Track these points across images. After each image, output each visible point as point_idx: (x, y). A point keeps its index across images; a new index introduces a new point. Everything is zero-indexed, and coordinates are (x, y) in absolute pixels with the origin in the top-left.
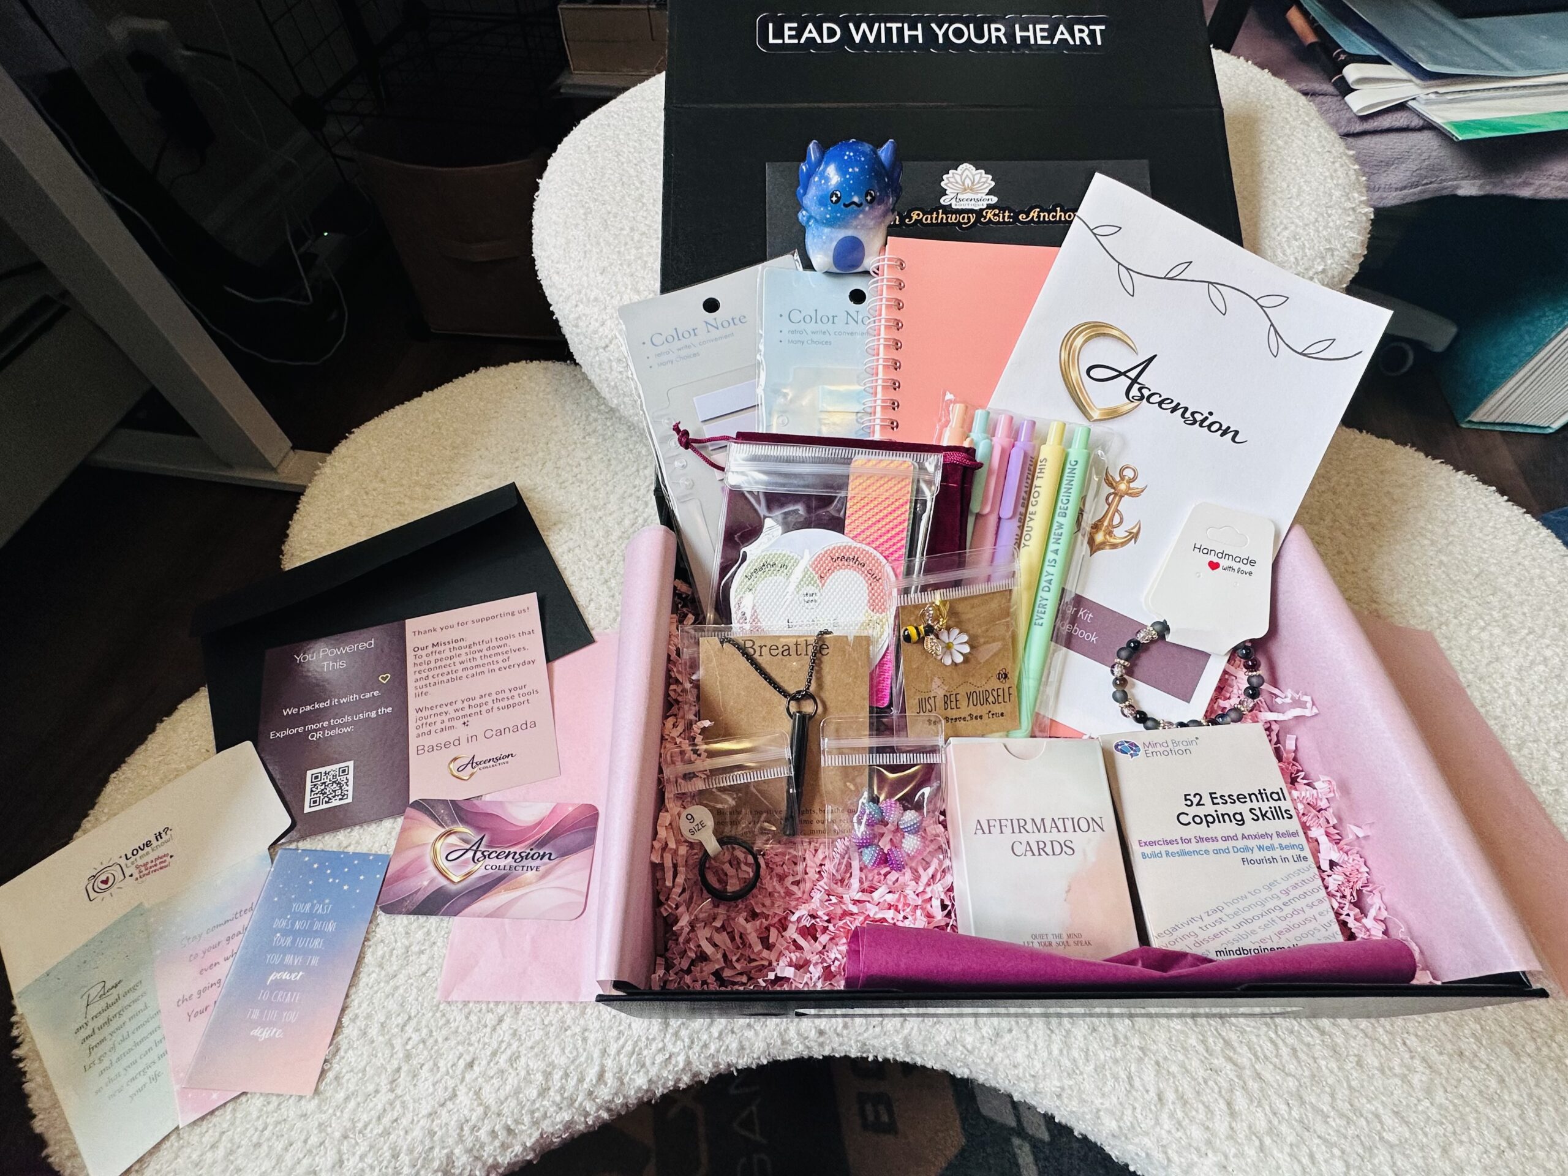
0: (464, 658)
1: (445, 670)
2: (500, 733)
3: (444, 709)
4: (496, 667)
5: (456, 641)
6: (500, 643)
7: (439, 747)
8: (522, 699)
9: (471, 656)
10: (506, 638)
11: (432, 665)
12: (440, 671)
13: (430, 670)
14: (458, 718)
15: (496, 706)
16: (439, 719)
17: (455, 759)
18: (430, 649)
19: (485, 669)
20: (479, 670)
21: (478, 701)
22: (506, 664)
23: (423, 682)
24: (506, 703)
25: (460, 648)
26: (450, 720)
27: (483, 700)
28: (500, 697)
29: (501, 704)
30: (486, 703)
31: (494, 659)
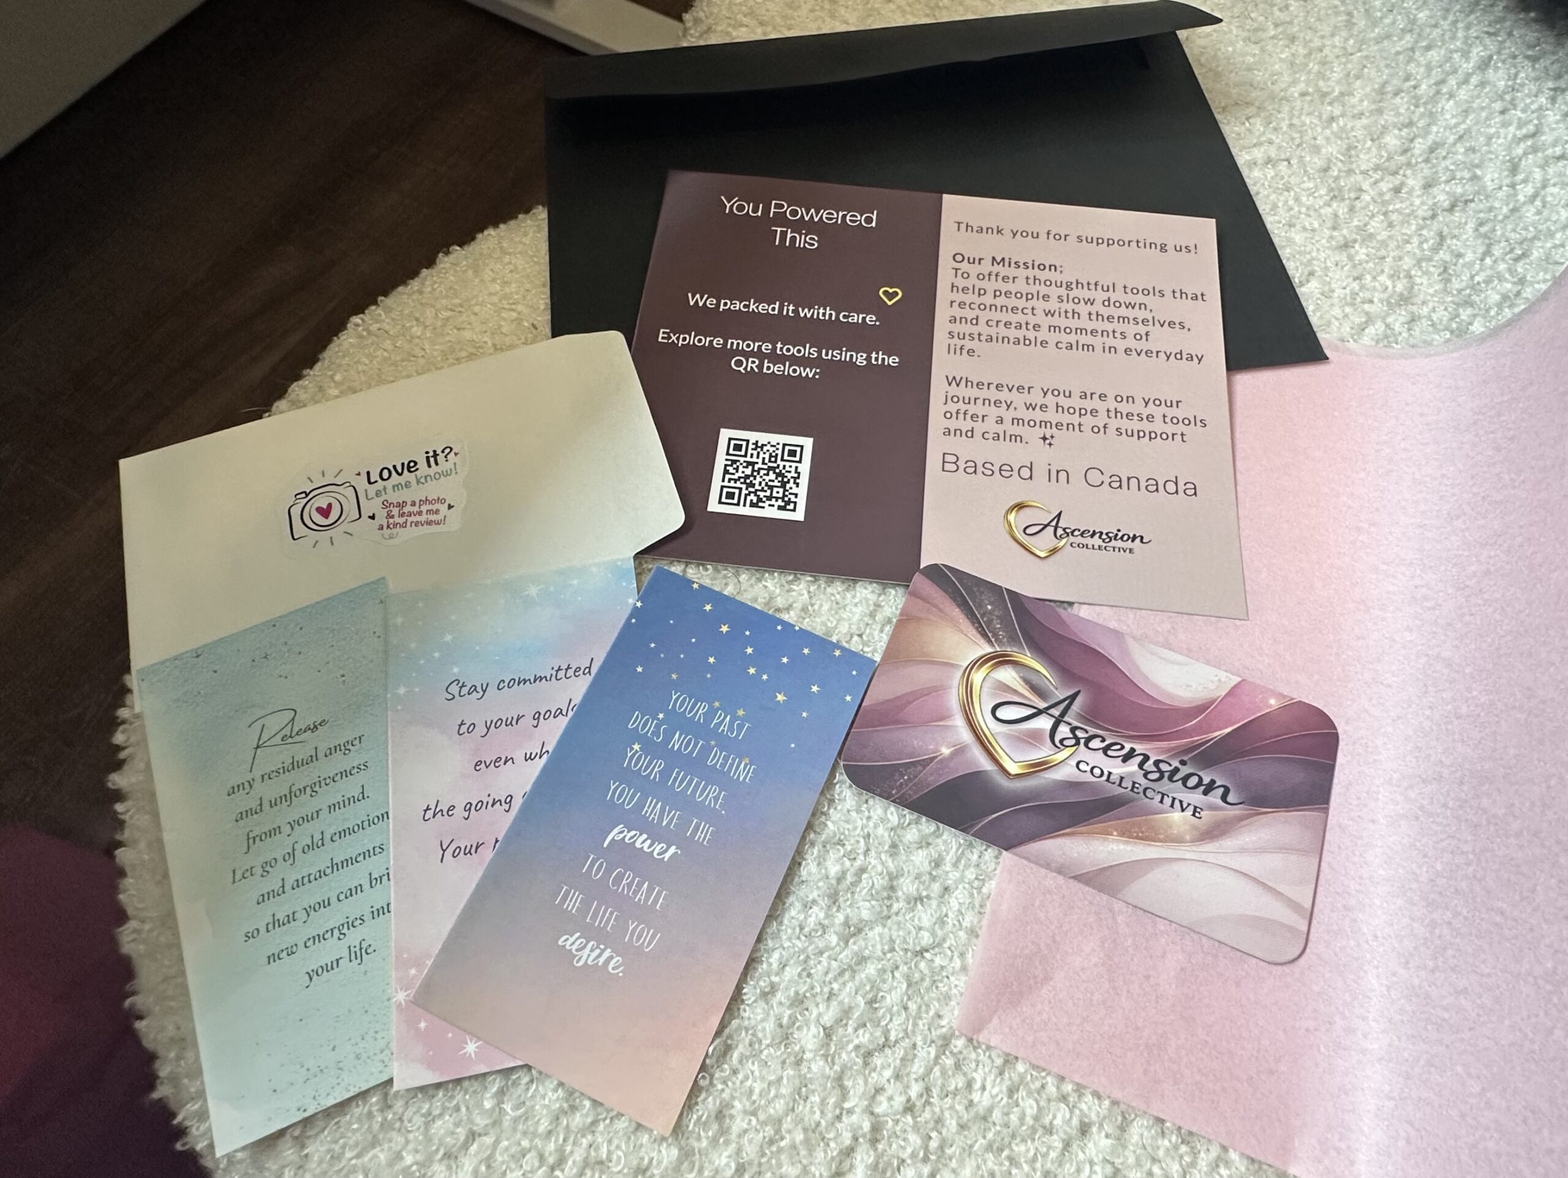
0: (1053, 305)
1: (1014, 318)
2: (1119, 483)
3: (1004, 395)
4: (1121, 345)
5: (1042, 267)
6: (1131, 298)
7: (988, 469)
8: (1170, 429)
9: (1070, 307)
10: (1146, 292)
11: (988, 299)
12: (1004, 317)
13: (982, 307)
14: (1033, 424)
15: (1114, 424)
16: (993, 412)
17: (1020, 506)
18: (986, 267)
19: (1097, 341)
20: (1085, 339)
21: (1076, 402)
22: (1143, 345)
23: (968, 329)
24: (1135, 425)
25: (1048, 283)
26: (1015, 421)
27: (1088, 404)
28: (1124, 408)
29: (1125, 424)
30: (1094, 412)
31: (1120, 327)
